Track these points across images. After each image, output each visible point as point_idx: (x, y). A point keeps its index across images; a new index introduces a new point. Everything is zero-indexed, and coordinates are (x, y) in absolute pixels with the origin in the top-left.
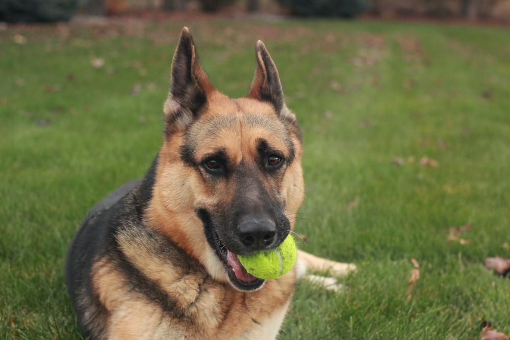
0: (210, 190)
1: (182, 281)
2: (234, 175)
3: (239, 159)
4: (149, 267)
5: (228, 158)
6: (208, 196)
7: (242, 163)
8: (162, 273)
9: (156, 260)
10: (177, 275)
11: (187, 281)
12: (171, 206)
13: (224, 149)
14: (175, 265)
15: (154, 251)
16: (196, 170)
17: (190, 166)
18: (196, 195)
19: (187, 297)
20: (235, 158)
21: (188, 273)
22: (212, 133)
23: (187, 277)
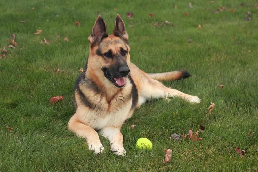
0: (107, 62)
1: (96, 96)
2: (114, 57)
3: (115, 53)
4: (86, 92)
5: (112, 52)
6: (106, 64)
7: (116, 54)
8: (90, 94)
9: (88, 90)
10: (95, 94)
11: (97, 96)
12: (93, 68)
13: (111, 49)
14: (94, 91)
15: (88, 87)
16: (102, 57)
17: (100, 56)
18: (102, 64)
19: (97, 100)
20: (114, 52)
21: (98, 93)
22: (107, 46)
23: (97, 95)
